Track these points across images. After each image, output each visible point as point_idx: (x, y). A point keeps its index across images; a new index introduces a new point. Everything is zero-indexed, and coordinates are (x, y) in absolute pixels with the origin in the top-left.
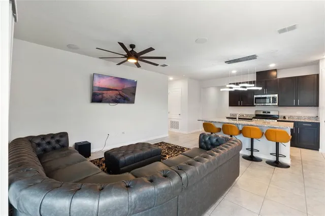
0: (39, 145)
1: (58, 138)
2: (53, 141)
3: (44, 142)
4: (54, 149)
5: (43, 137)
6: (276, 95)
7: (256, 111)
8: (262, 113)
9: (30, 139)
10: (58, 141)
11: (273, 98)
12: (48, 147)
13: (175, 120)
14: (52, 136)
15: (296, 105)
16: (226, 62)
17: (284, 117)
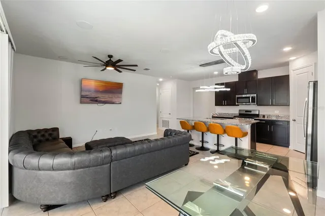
0: (35, 137)
1: (51, 132)
2: (47, 135)
3: (39, 135)
4: (47, 140)
5: (39, 131)
6: (255, 95)
7: (240, 110)
8: (244, 113)
9: (29, 132)
10: (50, 135)
11: (252, 97)
12: (42, 138)
13: (166, 120)
14: (46, 130)
15: (272, 105)
16: (200, 66)
17: (264, 116)
